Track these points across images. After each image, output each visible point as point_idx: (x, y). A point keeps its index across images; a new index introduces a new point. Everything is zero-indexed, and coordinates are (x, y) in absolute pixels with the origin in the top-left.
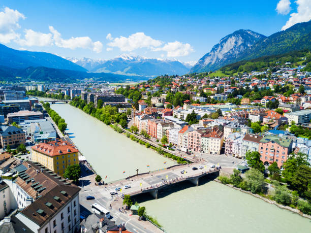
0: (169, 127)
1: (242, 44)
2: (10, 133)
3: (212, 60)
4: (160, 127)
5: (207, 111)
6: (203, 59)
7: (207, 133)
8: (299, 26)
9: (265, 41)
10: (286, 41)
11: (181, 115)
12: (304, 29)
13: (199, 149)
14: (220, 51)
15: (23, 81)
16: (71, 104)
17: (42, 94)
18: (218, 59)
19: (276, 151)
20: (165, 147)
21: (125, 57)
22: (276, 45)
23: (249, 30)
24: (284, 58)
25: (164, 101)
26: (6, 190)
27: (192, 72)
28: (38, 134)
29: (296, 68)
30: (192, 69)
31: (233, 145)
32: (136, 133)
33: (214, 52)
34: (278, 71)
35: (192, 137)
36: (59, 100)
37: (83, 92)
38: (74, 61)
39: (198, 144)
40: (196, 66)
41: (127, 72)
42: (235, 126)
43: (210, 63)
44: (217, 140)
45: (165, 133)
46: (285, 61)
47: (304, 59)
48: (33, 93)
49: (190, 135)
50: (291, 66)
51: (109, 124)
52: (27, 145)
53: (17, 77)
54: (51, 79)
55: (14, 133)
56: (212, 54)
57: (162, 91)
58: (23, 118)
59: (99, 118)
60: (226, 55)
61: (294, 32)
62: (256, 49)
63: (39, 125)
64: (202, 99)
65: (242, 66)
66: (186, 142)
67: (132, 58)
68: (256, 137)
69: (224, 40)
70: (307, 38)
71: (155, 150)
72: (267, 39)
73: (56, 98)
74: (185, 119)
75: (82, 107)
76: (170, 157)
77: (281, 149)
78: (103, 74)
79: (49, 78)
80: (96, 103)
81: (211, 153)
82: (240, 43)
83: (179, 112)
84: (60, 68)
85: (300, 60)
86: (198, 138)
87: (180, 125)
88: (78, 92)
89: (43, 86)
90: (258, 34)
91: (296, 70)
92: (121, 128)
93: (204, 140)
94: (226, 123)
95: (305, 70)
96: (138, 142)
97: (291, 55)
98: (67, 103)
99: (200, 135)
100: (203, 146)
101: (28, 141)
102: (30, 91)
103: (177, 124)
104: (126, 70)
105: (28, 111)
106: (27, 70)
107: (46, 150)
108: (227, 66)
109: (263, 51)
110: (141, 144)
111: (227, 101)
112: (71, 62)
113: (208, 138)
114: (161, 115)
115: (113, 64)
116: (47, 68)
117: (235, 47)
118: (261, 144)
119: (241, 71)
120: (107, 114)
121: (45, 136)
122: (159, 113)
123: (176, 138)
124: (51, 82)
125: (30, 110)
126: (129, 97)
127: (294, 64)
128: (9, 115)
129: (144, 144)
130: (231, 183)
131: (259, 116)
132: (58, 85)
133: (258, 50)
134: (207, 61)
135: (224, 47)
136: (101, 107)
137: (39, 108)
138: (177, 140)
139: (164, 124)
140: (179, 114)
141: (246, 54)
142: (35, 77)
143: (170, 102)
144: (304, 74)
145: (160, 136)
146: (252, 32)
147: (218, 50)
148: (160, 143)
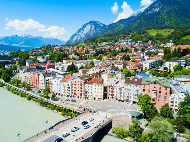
0: (51, 77)
3: (78, 37)
4: (41, 77)
5: (82, 63)
6: (72, 37)
7: (89, 79)
9: (106, 28)
11: (62, 68)
12: (125, 23)
13: (83, 96)
14: (82, 32)
18: (81, 37)
19: (158, 92)
23: (98, 22)
24: (120, 35)
25: (48, 59)
29: (127, 40)
31: (115, 90)
32: (18, 86)
34: (118, 42)
35: (76, 85)
39: (81, 91)
40: (69, 41)
41: (21, 45)
42: (111, 72)
43: (77, 39)
44: (100, 86)
45: (47, 83)
46: (121, 37)
47: (130, 36)
49: (74, 83)
50: (124, 39)
56: (78, 34)
57: (46, 53)
60: (86, 35)
61: (120, 23)
64: (76, 57)
65: (97, 39)
66: (69, 91)
67: (25, 36)
68: (136, 80)
69: (84, 26)
70: (128, 26)
71: (37, 101)
74: (65, 70)
76: (54, 109)
77: (163, 89)
81: (95, 98)
82: (93, 28)
83: (60, 65)
85: (128, 37)
86: (81, 85)
87: (62, 74)
90: (102, 24)
91: (127, 41)
93: (87, 87)
94: (101, 71)
96: (18, 94)
97: (123, 34)
99: (83, 82)
100: (86, 92)
103: (59, 74)
104: (21, 43)
110: (22, 96)
111: (93, 58)
113: (91, 84)
114: (45, 68)
117: (90, 30)
118: (143, 86)
119: (97, 42)
122: (43, 67)
123: (59, 87)
126: (18, 57)
127: (126, 38)
129: (25, 97)
130: (130, 136)
131: (123, 64)
133: (103, 33)
134: (75, 38)
135: (85, 31)
138: (59, 89)
139: (46, 75)
140: (60, 67)
141: (97, 34)
143: (52, 60)
144: (132, 43)
145: (42, 87)
147: (81, 32)
148: (42, 93)
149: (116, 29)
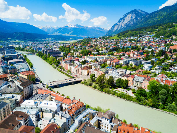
0: (72, 66)
1: (135, 18)
2: (11, 69)
3: (118, 27)
6: (113, 27)
8: (166, 8)
9: (147, 17)
10: (158, 17)
12: (169, 10)
14: (123, 22)
15: (12, 40)
16: (37, 55)
17: (22, 50)
18: (121, 27)
20: (69, 73)
21: (69, 25)
22: (152, 20)
23: (140, 10)
26: (14, 83)
27: (107, 34)
28: (22, 69)
29: (151, 35)
30: (107, 32)
31: (91, 72)
33: (120, 23)
36: (31, 53)
37: (43, 49)
38: (40, 28)
39: (80, 72)
40: (110, 31)
41: (71, 34)
42: (95, 65)
43: (118, 29)
45: (70, 68)
46: (148, 31)
48: (18, 49)
51: (51, 65)
52: (18, 73)
53: (8, 38)
54: (27, 39)
55: (13, 69)
56: (119, 23)
58: (15, 63)
59: (48, 62)
60: (126, 24)
61: (163, 11)
62: (142, 21)
63: (22, 65)
64: (96, 53)
65: (126, 34)
66: (77, 72)
67: (74, 26)
69: (125, 16)
71: (66, 74)
72: (148, 15)
73: (30, 52)
75: (41, 57)
78: (57, 35)
79: (26, 38)
80: (47, 55)
81: (84, 75)
82: (134, 17)
84: (32, 33)
85: (155, 31)
88: (40, 49)
89: (23, 45)
90: (144, 12)
92: (56, 66)
95: (155, 37)
96: (60, 72)
98: (35, 54)
99: (81, 69)
101: (18, 72)
102: (16, 48)
105: (17, 59)
106: (14, 34)
107: (25, 73)
108: (121, 33)
109: (145, 23)
111: (107, 54)
112: (38, 28)
113: (83, 70)
114: (74, 61)
115: (63, 29)
116: (25, 33)
117: (131, 20)
118: (98, 71)
119: (126, 36)
120: (51, 60)
121: (24, 70)
124: (27, 41)
125: (18, 59)
126: (64, 51)
127: (152, 33)
128: (9, 61)
129: (62, 73)
132: (31, 43)
134: (116, 28)
135: (125, 20)
136: (49, 57)
137: (21, 58)
139: (70, 65)
142: (18, 38)
144: (153, 39)
146: (142, 11)
147: (122, 22)
149: (157, 18)
